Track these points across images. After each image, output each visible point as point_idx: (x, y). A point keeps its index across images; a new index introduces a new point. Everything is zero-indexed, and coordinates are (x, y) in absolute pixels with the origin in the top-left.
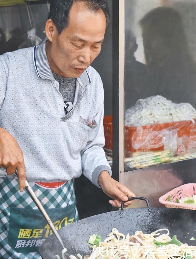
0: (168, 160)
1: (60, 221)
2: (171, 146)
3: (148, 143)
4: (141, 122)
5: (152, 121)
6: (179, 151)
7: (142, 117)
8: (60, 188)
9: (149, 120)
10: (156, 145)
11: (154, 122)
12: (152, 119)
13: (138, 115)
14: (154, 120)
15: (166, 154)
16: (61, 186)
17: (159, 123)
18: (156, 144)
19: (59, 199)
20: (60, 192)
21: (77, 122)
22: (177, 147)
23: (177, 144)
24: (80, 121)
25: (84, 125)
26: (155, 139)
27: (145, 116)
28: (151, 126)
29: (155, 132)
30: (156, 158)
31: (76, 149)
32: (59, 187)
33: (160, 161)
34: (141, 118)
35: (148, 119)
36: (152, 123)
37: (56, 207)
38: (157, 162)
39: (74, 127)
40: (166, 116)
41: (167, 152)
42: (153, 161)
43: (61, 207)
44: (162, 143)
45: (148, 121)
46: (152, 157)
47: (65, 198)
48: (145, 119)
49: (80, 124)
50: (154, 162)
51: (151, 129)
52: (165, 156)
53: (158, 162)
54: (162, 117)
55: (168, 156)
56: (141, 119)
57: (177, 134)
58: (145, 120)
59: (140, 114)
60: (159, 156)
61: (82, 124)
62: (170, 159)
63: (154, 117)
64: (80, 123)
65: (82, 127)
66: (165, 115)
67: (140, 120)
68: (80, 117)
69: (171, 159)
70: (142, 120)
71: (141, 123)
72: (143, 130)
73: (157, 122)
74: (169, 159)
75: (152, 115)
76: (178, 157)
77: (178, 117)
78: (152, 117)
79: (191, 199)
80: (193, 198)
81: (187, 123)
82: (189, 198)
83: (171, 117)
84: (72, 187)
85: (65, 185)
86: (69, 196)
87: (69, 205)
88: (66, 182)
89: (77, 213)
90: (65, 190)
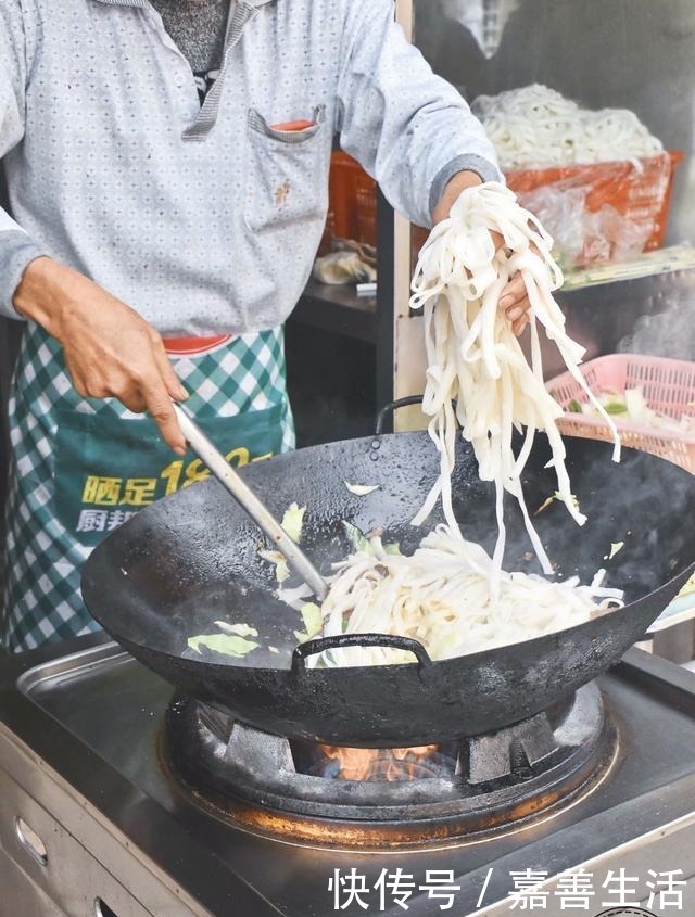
2: (565, 238)
5: (509, 160)
6: (587, 255)
8: (209, 355)
11: (515, 163)
12: (510, 155)
14: (514, 158)
16: (212, 351)
17: (529, 167)
19: (208, 390)
20: (208, 367)
22: (583, 242)
23: (585, 234)
32: (205, 353)
37: (197, 414)
40: (556, 146)
43: (216, 416)
47: (229, 388)
54: (542, 151)
57: (582, 204)
63: (515, 147)
66: (552, 145)
73: (524, 165)
75: (510, 144)
76: (584, 272)
77: (591, 150)
78: (509, 149)
79: (619, 400)
80: (625, 399)
81: (618, 170)
82: (612, 397)
83: (570, 151)
84: (264, 356)
85: (230, 347)
86: (248, 383)
87: (250, 410)
88: (234, 338)
89: (289, 439)
90: (229, 363)
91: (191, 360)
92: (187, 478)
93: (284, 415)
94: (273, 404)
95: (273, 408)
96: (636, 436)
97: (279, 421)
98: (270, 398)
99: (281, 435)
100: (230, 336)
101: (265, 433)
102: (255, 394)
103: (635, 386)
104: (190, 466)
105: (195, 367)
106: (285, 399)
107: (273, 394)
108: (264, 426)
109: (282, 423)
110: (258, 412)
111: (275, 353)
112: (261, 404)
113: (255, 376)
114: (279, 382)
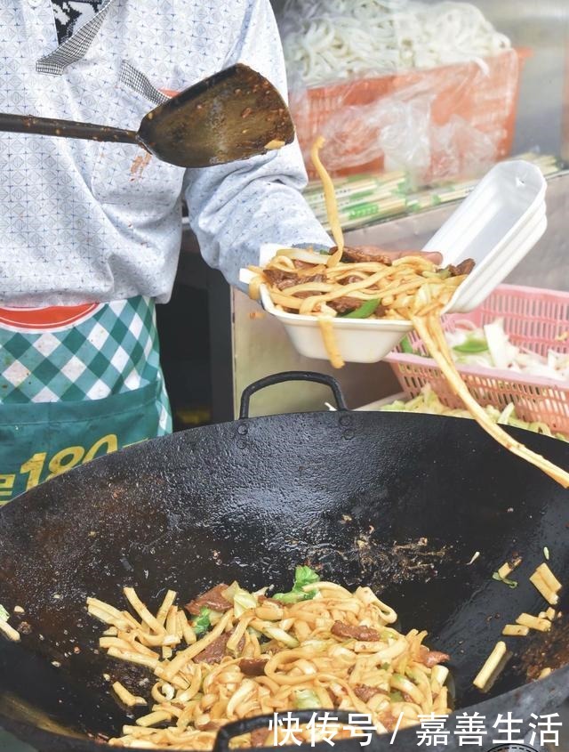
0: (402, 208)
1: (81, 450)
2: (411, 157)
3: (331, 149)
4: (306, 74)
5: (343, 68)
6: (435, 173)
7: (306, 57)
8: (74, 328)
9: (332, 67)
10: (357, 157)
11: (350, 71)
12: (343, 63)
13: (294, 51)
14: (350, 66)
15: (393, 185)
16: (78, 323)
17: (368, 76)
18: (357, 153)
19: (74, 368)
20: (74, 342)
21: (109, 80)
22: (429, 159)
23: (432, 149)
24: (121, 77)
25: (136, 94)
26: (354, 133)
27: (318, 53)
28: (341, 89)
29: (352, 107)
30: (357, 203)
31: (107, 186)
32: (70, 326)
33: (372, 213)
34: (302, 59)
35: (327, 62)
36: (343, 79)
37: (62, 398)
38: (361, 216)
39: (96, 98)
40: (393, 48)
41: (394, 179)
42: (347, 214)
43: (85, 399)
44: (380, 149)
45: (328, 69)
46: (343, 198)
47: (99, 365)
48: (317, 64)
49: (119, 90)
50: (352, 217)
51: (340, 100)
52: (389, 194)
53: (366, 215)
54: (378, 55)
55: (401, 193)
56: (305, 63)
57: (428, 116)
58: (318, 68)
59: (302, 48)
60: (369, 193)
61: (127, 88)
62: (406, 202)
63: (348, 54)
64: (121, 84)
65: (129, 102)
66: (388, 47)
67: (300, 68)
68: (124, 61)
69: (410, 204)
70: (308, 66)
71: (305, 79)
72: (312, 103)
73: (361, 73)
74: (403, 204)
75: (343, 51)
76: (432, 193)
77: (431, 51)
78: (342, 57)
79: (477, 335)
80: (484, 334)
81: (465, 72)
82: (470, 333)
83: (408, 54)
84: (136, 326)
85: (97, 317)
86: (120, 359)
87: (122, 391)
88: (101, 306)
89: (165, 423)
90: (98, 337)
91: (54, 334)
92: (50, 473)
93: (159, 396)
94: (147, 382)
95: (148, 386)
96: (507, 383)
97: (153, 403)
98: (143, 376)
99: (157, 418)
100: (97, 304)
101: (140, 416)
102: (127, 371)
103: (494, 319)
104: (54, 459)
105: (59, 343)
106: (159, 376)
107: (146, 372)
108: (138, 408)
109: (157, 404)
110: (130, 392)
111: (147, 323)
112: (133, 383)
113: (127, 351)
114: (152, 357)
